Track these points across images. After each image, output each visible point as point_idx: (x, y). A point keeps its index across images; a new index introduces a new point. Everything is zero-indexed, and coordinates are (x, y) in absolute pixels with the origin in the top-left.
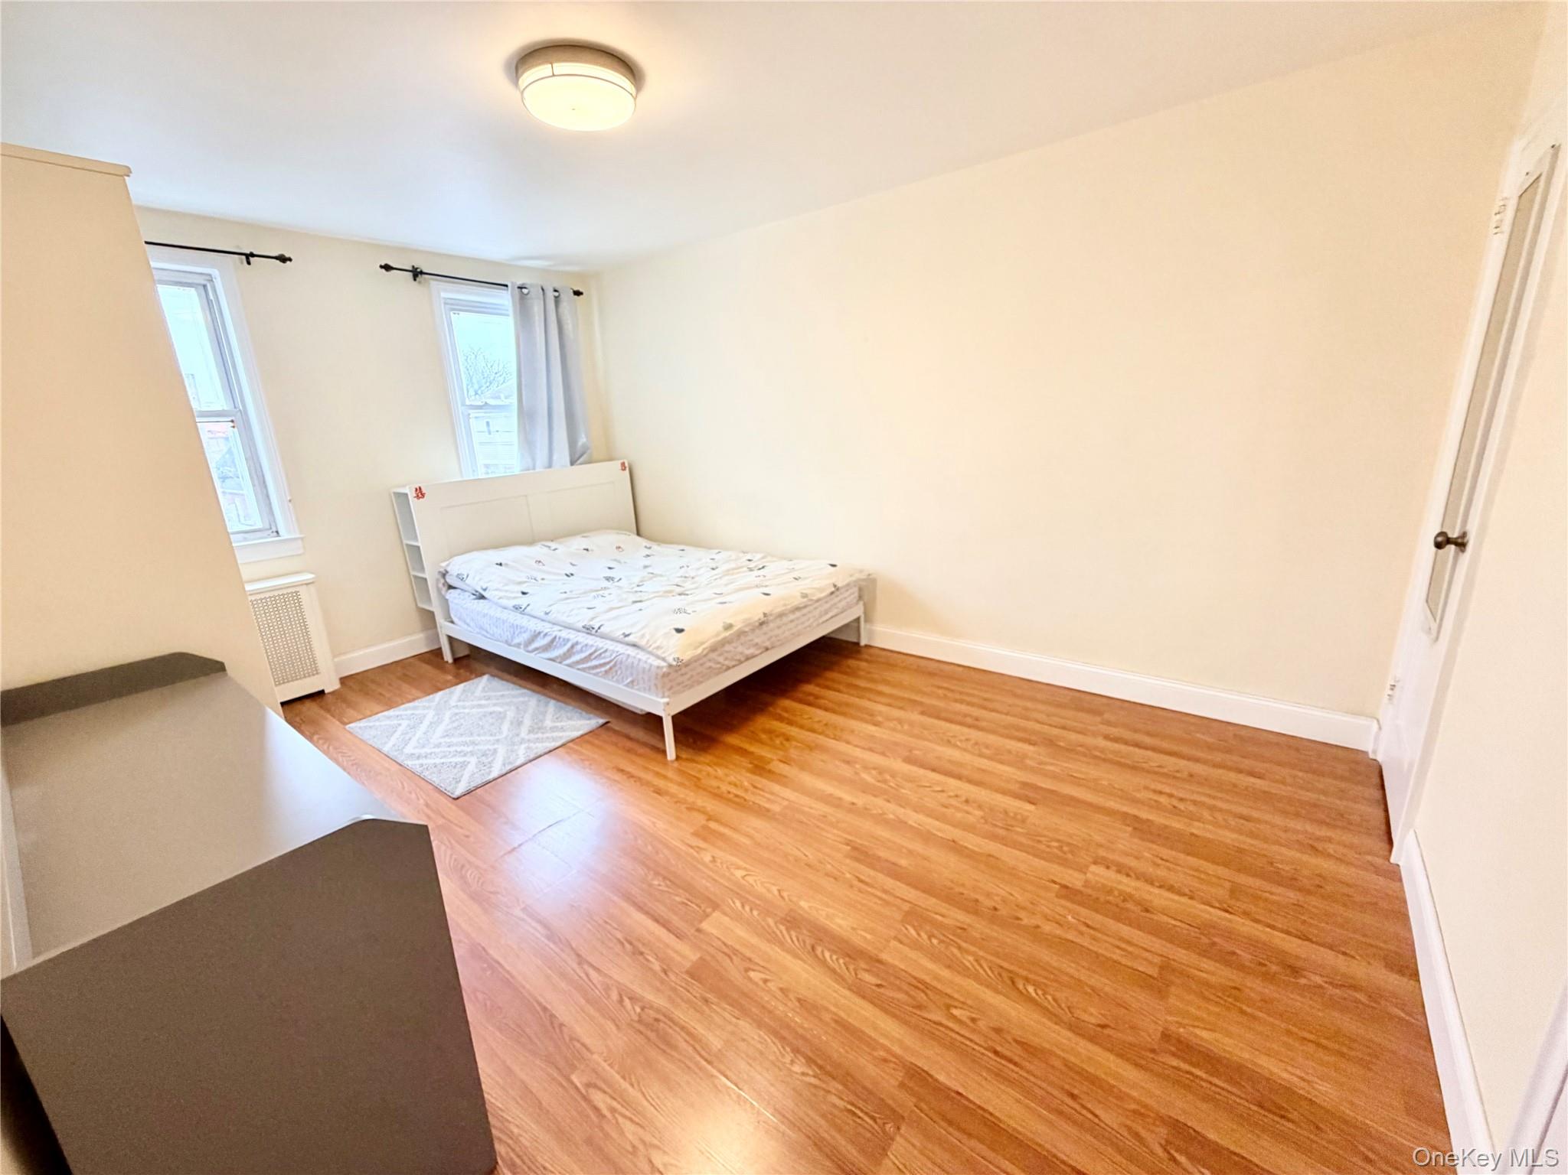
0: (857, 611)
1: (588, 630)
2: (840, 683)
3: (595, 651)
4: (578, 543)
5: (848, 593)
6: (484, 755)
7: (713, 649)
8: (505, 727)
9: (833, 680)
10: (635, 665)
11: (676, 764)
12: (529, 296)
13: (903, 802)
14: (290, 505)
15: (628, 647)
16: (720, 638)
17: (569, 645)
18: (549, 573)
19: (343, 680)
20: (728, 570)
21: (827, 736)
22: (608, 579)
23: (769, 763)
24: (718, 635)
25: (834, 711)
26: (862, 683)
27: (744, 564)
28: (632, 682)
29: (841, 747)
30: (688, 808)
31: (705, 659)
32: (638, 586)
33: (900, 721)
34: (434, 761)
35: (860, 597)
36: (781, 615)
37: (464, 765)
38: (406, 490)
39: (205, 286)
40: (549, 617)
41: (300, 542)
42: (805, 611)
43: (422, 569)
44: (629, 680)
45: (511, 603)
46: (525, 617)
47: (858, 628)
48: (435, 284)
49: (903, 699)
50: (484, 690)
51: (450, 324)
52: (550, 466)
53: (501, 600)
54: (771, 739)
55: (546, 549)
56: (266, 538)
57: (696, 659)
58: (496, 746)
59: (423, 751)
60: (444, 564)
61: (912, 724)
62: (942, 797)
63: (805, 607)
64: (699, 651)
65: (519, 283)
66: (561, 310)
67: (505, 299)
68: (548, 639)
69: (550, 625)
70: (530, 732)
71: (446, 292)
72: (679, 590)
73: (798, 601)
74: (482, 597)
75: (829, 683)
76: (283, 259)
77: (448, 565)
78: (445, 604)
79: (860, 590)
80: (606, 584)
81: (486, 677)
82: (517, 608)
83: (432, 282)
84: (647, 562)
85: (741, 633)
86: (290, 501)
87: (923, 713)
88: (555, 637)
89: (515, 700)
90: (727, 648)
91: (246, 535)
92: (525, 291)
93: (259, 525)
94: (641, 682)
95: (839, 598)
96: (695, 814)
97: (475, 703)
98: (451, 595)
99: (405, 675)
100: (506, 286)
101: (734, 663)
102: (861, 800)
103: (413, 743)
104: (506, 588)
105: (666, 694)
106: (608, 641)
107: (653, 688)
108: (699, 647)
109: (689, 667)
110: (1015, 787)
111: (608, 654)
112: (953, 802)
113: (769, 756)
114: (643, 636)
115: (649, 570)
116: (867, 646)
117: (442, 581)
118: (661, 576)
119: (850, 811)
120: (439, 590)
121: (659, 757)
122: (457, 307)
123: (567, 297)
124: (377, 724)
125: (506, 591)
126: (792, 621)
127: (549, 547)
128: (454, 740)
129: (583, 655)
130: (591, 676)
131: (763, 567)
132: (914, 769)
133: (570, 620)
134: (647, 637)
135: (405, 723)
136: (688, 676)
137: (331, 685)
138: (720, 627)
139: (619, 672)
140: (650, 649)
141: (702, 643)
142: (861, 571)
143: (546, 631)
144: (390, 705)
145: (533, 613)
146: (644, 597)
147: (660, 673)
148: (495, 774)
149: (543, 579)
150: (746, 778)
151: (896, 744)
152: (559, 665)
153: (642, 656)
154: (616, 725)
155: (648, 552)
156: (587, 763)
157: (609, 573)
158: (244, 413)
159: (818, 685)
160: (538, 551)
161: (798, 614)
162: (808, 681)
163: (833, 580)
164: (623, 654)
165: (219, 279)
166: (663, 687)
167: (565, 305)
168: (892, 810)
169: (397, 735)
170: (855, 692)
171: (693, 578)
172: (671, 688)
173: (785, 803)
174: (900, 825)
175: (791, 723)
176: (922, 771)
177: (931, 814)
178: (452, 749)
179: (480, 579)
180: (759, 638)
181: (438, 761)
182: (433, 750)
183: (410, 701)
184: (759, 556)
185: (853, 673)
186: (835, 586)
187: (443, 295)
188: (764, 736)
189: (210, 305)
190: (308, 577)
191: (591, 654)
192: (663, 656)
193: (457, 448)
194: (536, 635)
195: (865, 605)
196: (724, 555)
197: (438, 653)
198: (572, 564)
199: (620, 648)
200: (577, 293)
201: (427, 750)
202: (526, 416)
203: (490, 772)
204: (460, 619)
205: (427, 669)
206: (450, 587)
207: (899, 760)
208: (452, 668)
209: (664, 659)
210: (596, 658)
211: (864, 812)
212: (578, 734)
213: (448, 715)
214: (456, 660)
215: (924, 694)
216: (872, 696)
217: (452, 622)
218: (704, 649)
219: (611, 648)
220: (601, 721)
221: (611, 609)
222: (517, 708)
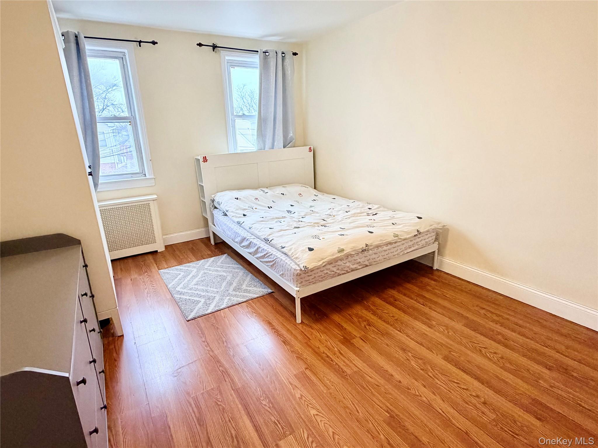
0: (434, 247)
1: (266, 240)
2: (413, 292)
3: (267, 254)
4: (279, 190)
5: (427, 236)
6: (209, 299)
7: (330, 263)
8: (224, 284)
9: (409, 289)
10: (284, 265)
11: (300, 327)
12: (269, 57)
13: (435, 389)
14: (150, 162)
15: (282, 254)
16: (334, 257)
17: (256, 247)
18: (260, 205)
19: (166, 247)
20: (355, 214)
21: (396, 328)
22: (289, 212)
23: (354, 338)
24: (333, 255)
25: (404, 312)
26: (427, 295)
27: (366, 211)
28: (283, 274)
29: (403, 337)
30: (297, 357)
31: (324, 268)
32: (302, 217)
33: (447, 327)
34: (186, 297)
35: (436, 239)
36: (378, 247)
37: (198, 302)
38: (199, 158)
39: (122, 58)
40: (252, 230)
41: (153, 181)
42: (394, 245)
43: (204, 197)
44: (281, 273)
45: (236, 220)
46: (241, 228)
47: (433, 258)
48: (223, 52)
49: (453, 311)
50: (222, 263)
51: (229, 73)
52: (273, 148)
53: (232, 218)
54: (359, 322)
55: (262, 192)
56: (140, 177)
57: (318, 268)
58: (216, 295)
59: (183, 291)
60: (213, 196)
61: (455, 331)
62: (465, 394)
63: (395, 243)
64: (321, 263)
65: (264, 50)
66: (285, 64)
67: (256, 59)
68: (248, 242)
69: (251, 235)
70: (234, 290)
71: (228, 56)
72: (323, 223)
73: (391, 239)
74: (226, 215)
75: (407, 292)
76: (154, 43)
77: (215, 196)
78: (212, 215)
79: (437, 235)
80: (287, 215)
81: (225, 255)
82: (238, 223)
83: (222, 52)
84: (313, 203)
85: (348, 256)
86: (151, 160)
87: (466, 325)
88: (251, 242)
89: (234, 270)
90: (340, 263)
91: (132, 175)
92: (267, 54)
93: (138, 171)
94: (287, 276)
95: (420, 239)
96: (301, 362)
97: (216, 269)
98: (215, 212)
99: (192, 248)
100: (258, 52)
101: (343, 272)
102: (406, 380)
103: (181, 285)
104: (237, 211)
105: (299, 285)
106: (274, 249)
107: (292, 281)
108: (320, 261)
109: (313, 272)
110: (526, 401)
111: (272, 256)
112: (474, 401)
113: (355, 333)
114: (291, 250)
115: (312, 209)
116: (437, 270)
117: (212, 204)
118: (317, 213)
119: (395, 386)
120: (210, 208)
121: (292, 319)
122: (234, 64)
123: (289, 55)
124: (172, 272)
125: (236, 213)
126: (385, 251)
127: (264, 191)
128: (199, 287)
129: (262, 254)
130: (265, 266)
131: (376, 214)
132: (449, 366)
133: (259, 234)
134: (293, 251)
135: (182, 274)
136: (312, 277)
137: (161, 248)
138: (336, 250)
139: (277, 268)
140: (293, 258)
141: (323, 259)
142: (439, 223)
143: (248, 238)
144: (180, 263)
145: (244, 226)
146: (302, 224)
147: (296, 273)
148: (209, 311)
149: (256, 208)
150: (336, 345)
151: (442, 345)
152: (252, 256)
153: (288, 261)
154: (277, 295)
155: (315, 198)
156: (255, 314)
157: (291, 209)
158: (135, 118)
159: (399, 292)
160: (257, 193)
161: (390, 247)
162: (393, 288)
163: (418, 228)
164: (279, 258)
165: (127, 54)
166: (297, 281)
167: (287, 61)
168: (426, 394)
169: (176, 280)
170: (421, 301)
171: (334, 216)
172: (302, 282)
173: (355, 369)
174: (428, 407)
175: (374, 313)
176: (454, 369)
177: (454, 405)
178: (196, 292)
179: (226, 206)
180: (361, 259)
181: (188, 298)
182: (188, 291)
183: (189, 263)
184: (376, 206)
185: (423, 287)
186: (418, 231)
187: (227, 58)
188: (355, 319)
189: (124, 67)
190: (155, 196)
191: (265, 255)
192: (298, 263)
193: (227, 136)
194: (244, 239)
195: (439, 244)
196: (357, 203)
197: (208, 238)
198: (273, 201)
199: (279, 254)
200: (295, 54)
201: (185, 291)
202: (262, 122)
203: (208, 309)
204: (217, 224)
205: (202, 246)
206: (216, 208)
207: (440, 357)
208: (213, 248)
209: (298, 265)
210: (267, 257)
211: (406, 390)
212: (256, 296)
213: (202, 272)
214: (216, 244)
215: (469, 310)
216: (433, 306)
217: (214, 225)
218: (324, 262)
219: (274, 253)
220: (270, 291)
221: (282, 230)
222: (233, 275)
